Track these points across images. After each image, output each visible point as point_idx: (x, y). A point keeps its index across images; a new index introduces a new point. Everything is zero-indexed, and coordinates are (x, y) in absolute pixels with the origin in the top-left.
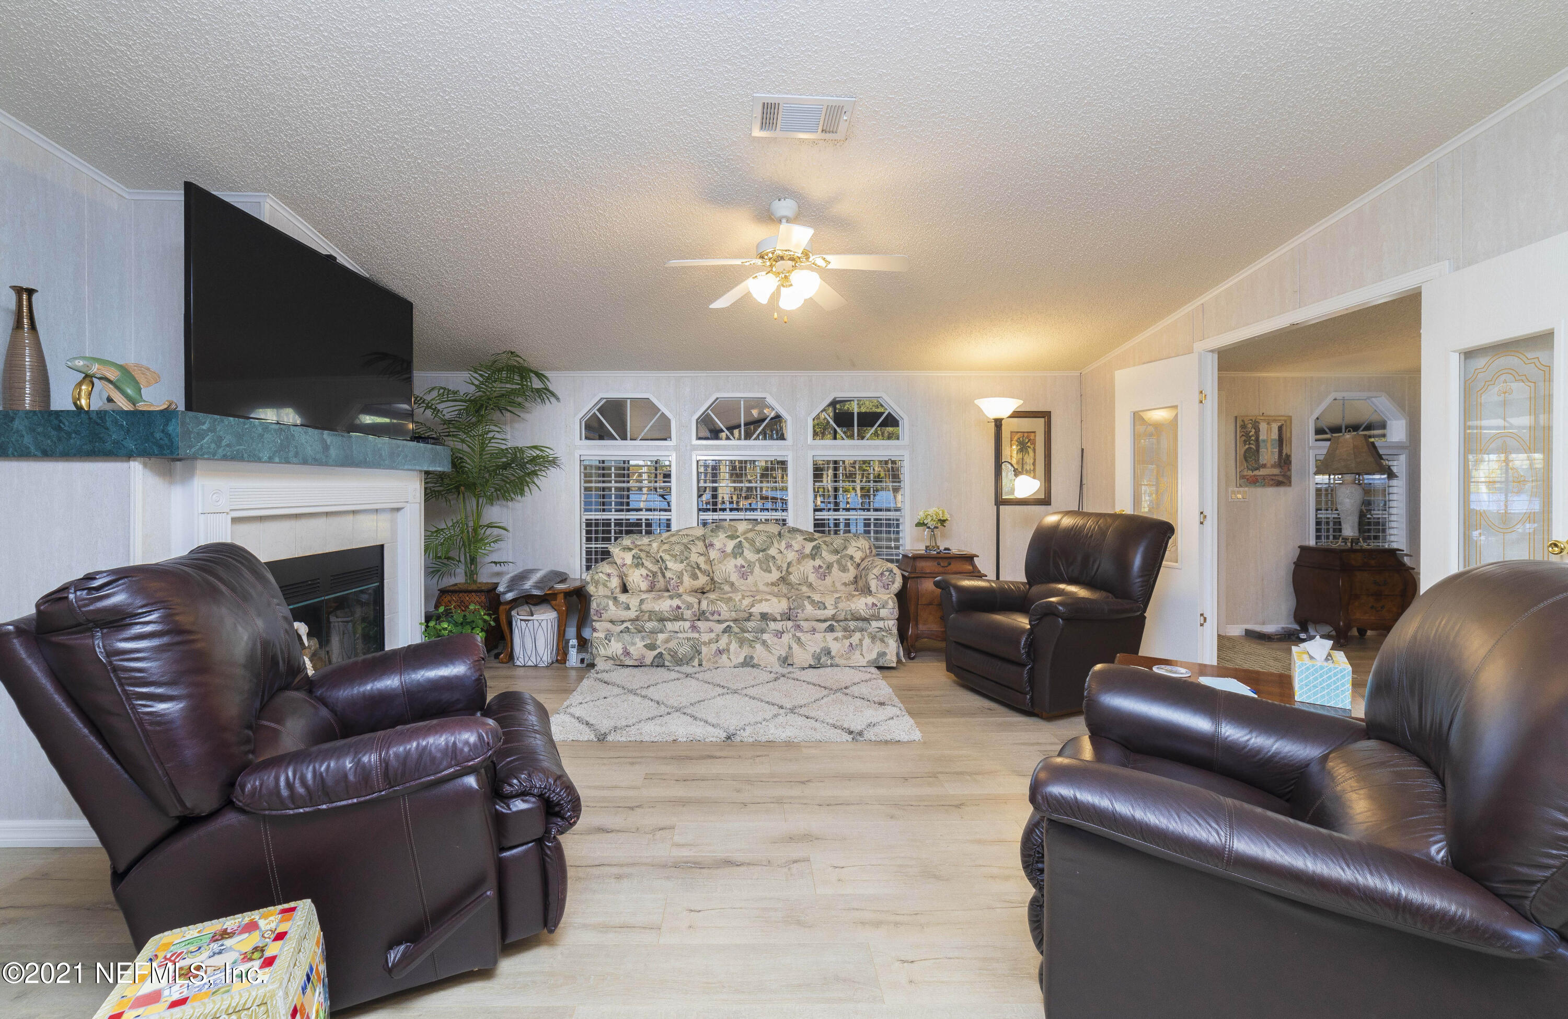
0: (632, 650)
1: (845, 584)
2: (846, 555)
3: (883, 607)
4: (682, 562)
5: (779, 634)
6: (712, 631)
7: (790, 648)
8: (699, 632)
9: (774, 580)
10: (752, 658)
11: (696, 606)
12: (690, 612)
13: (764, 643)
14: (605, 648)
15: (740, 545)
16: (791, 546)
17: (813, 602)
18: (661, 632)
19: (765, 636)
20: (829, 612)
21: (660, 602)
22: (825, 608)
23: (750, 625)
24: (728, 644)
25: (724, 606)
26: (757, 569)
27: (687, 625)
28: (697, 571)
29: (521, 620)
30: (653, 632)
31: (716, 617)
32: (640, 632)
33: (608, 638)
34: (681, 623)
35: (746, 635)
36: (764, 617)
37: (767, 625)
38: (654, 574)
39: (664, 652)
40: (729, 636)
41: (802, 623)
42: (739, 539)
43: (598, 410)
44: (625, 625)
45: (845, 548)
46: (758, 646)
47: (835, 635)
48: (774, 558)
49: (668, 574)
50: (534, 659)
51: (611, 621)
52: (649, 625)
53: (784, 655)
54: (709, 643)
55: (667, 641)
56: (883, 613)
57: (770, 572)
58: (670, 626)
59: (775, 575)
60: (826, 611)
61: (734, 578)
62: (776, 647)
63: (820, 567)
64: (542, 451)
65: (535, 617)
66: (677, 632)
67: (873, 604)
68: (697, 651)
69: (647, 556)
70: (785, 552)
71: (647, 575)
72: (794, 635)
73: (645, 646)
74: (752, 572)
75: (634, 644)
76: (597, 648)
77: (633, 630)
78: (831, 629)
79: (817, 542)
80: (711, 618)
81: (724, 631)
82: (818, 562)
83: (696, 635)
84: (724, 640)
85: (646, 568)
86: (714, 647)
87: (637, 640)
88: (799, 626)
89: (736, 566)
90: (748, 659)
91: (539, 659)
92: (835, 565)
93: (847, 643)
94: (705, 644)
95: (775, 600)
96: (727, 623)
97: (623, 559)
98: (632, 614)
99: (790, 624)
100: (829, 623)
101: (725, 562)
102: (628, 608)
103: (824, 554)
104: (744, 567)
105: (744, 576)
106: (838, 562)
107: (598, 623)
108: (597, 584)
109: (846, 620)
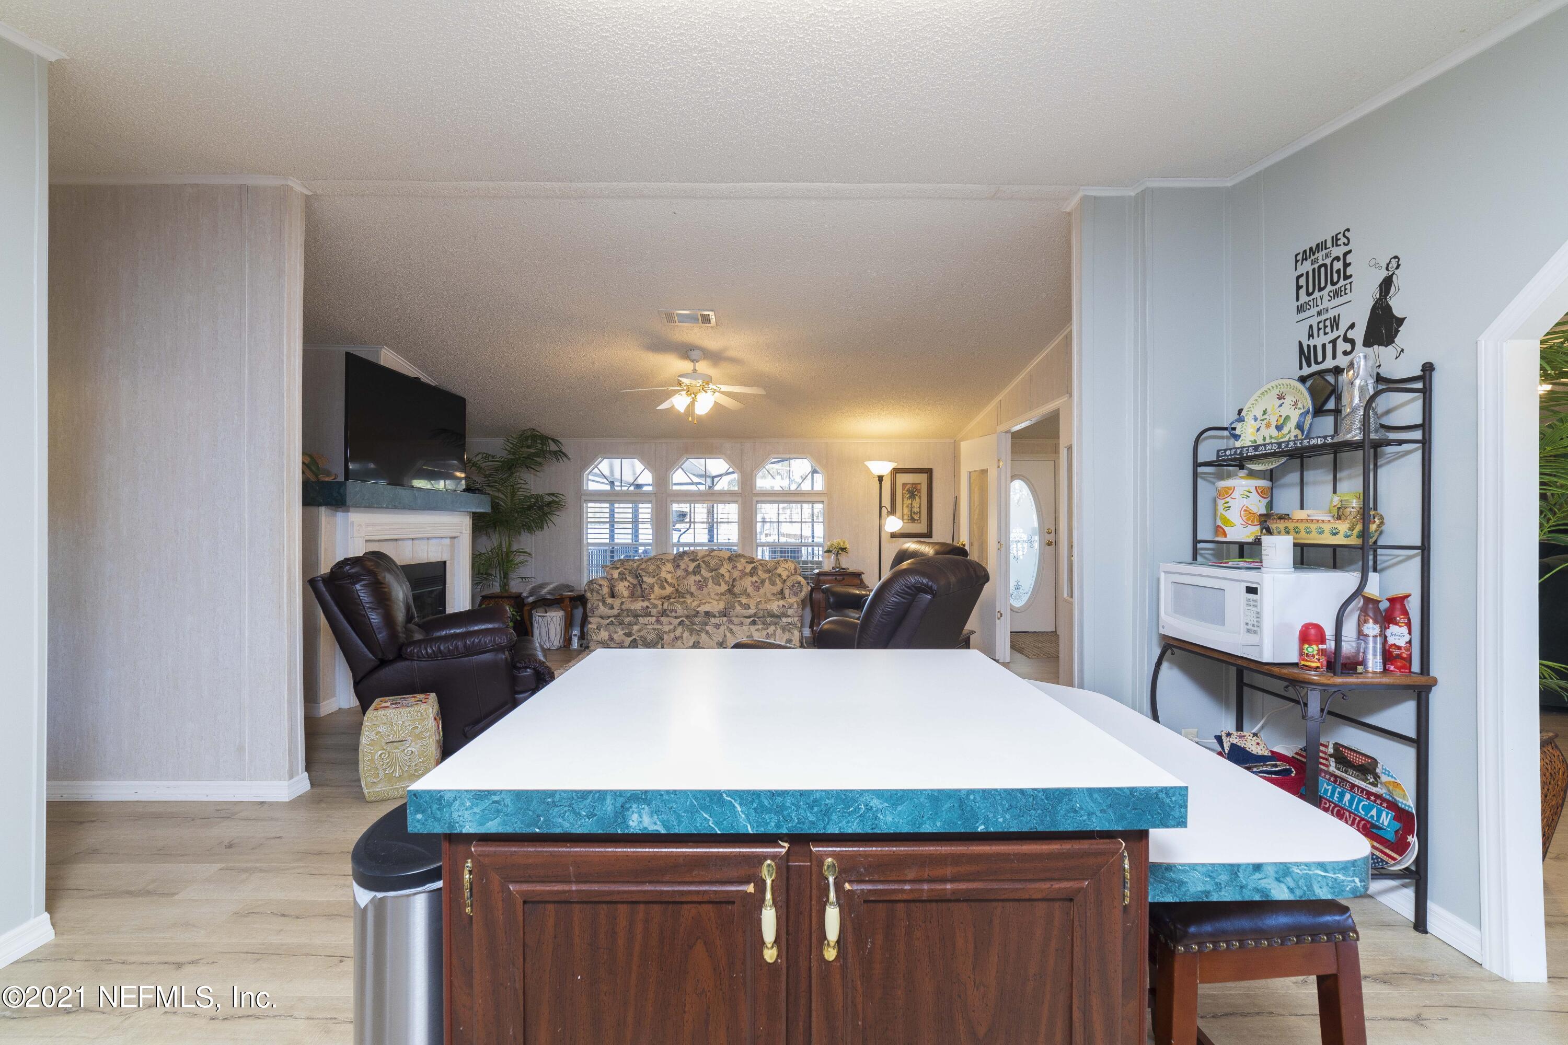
0: (615, 637)
1: (773, 594)
2: (776, 573)
4: (654, 577)
5: (717, 626)
6: (671, 624)
7: (725, 636)
8: (662, 624)
9: (723, 591)
10: (698, 643)
11: (660, 606)
12: (655, 610)
13: (707, 632)
14: (597, 636)
15: (699, 566)
16: (736, 566)
17: (742, 605)
18: (636, 624)
19: (708, 628)
20: (751, 611)
21: (636, 604)
23: (697, 620)
24: (682, 633)
25: (679, 606)
26: (710, 583)
27: (654, 619)
28: (665, 583)
29: (539, 617)
30: (630, 624)
31: (674, 614)
32: (621, 624)
33: (599, 629)
34: (650, 618)
35: (694, 627)
36: (707, 614)
37: (709, 620)
38: (634, 586)
39: (637, 638)
40: (683, 627)
41: (734, 619)
42: (698, 562)
44: (611, 619)
45: (776, 568)
46: (703, 635)
47: (757, 627)
48: (723, 575)
49: (644, 586)
50: (547, 644)
51: (601, 617)
52: (627, 620)
53: (721, 641)
54: (669, 632)
55: (640, 630)
57: (720, 585)
58: (641, 620)
59: (723, 588)
60: (749, 609)
61: (692, 589)
62: (715, 635)
63: (756, 582)
64: (556, 497)
65: (548, 615)
66: (647, 625)
67: (785, 607)
68: (660, 638)
69: (630, 573)
70: (732, 571)
71: (629, 586)
72: (728, 627)
73: (624, 634)
74: (706, 586)
75: (617, 633)
76: (592, 636)
77: (617, 623)
78: (753, 623)
79: (756, 563)
80: (670, 615)
81: (680, 624)
82: (755, 579)
83: (660, 627)
84: (680, 630)
85: (628, 581)
86: (672, 635)
87: (619, 630)
88: (731, 621)
89: (695, 581)
90: (696, 644)
91: (551, 644)
92: (767, 581)
93: (765, 633)
94: (666, 632)
95: (717, 604)
96: (682, 619)
97: (612, 575)
98: (615, 611)
99: (725, 619)
100: (751, 618)
101: (688, 578)
102: (612, 607)
104: (701, 581)
105: (700, 588)
106: (770, 578)
107: (594, 619)
108: (593, 593)
109: (763, 616)
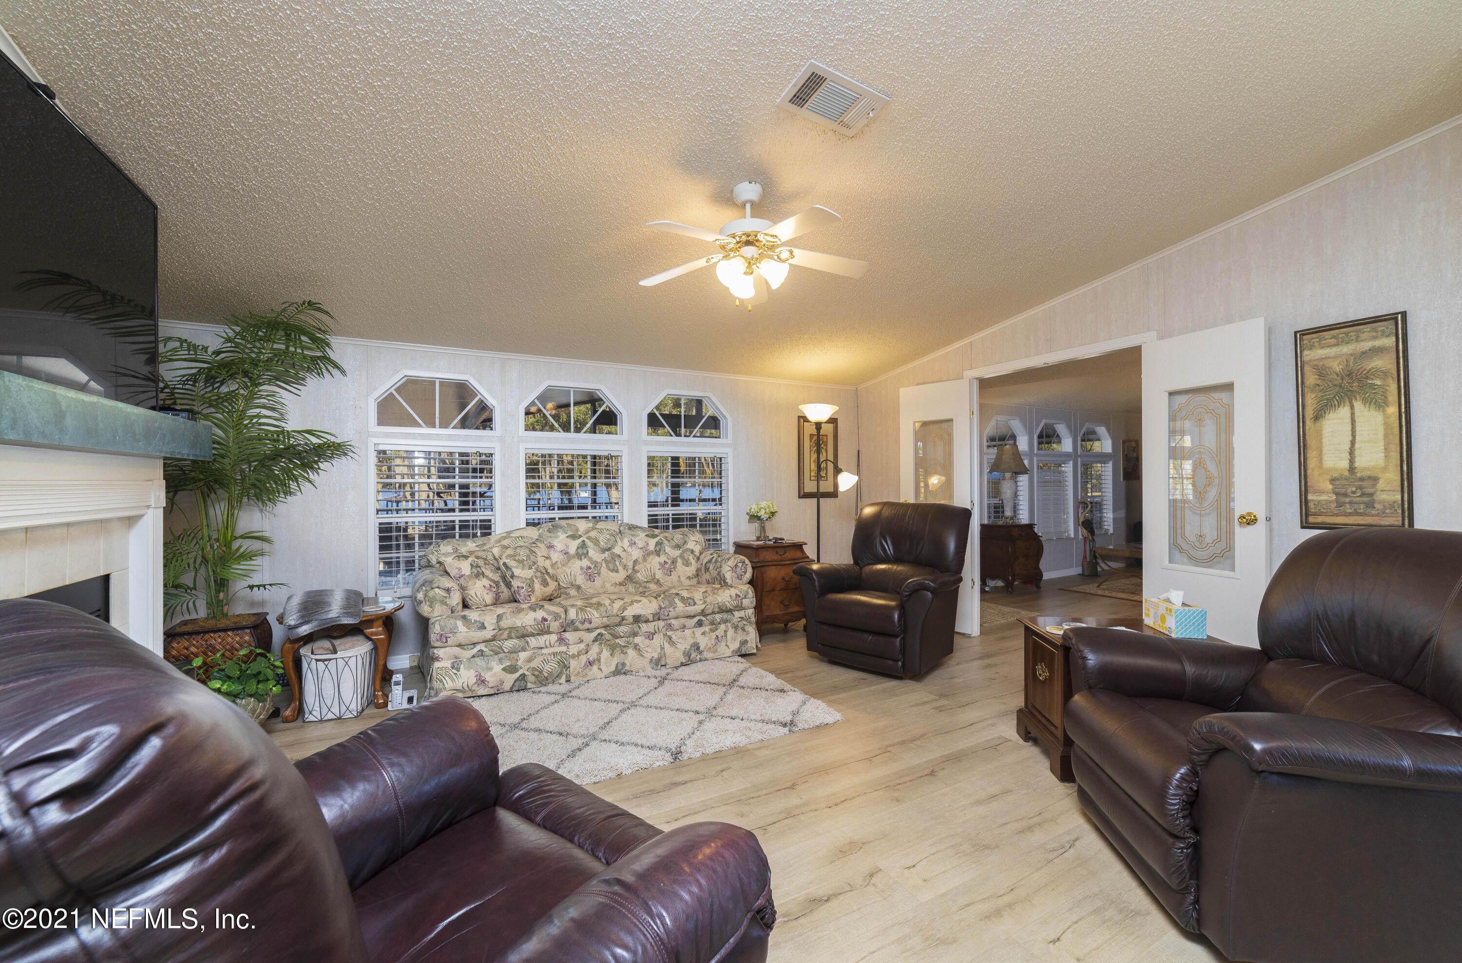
0: (488, 676)
1: (689, 578)
2: (687, 550)
3: (745, 598)
4: (530, 568)
5: (650, 636)
6: (582, 641)
7: (662, 648)
8: (567, 645)
9: (622, 580)
10: (624, 664)
11: (563, 616)
12: (557, 623)
13: (636, 647)
14: (453, 680)
15: (583, 545)
16: (635, 543)
17: (683, 599)
18: (524, 649)
19: (637, 640)
20: (699, 608)
21: (521, 615)
22: (695, 604)
23: (622, 630)
24: (599, 654)
25: (595, 612)
26: (604, 570)
27: (554, 638)
28: (547, 577)
29: (317, 660)
30: (514, 651)
31: (587, 625)
32: (497, 654)
33: (455, 667)
34: (546, 637)
35: (617, 641)
36: (637, 619)
37: (640, 628)
38: (497, 584)
39: (527, 673)
40: (601, 644)
41: (673, 621)
42: (581, 539)
43: (395, 390)
44: (478, 647)
45: (685, 542)
46: (631, 652)
47: (702, 629)
48: (619, 556)
49: (515, 583)
50: (336, 710)
51: (460, 646)
52: (508, 644)
53: (656, 656)
54: (579, 655)
55: (530, 660)
56: (746, 602)
57: (617, 571)
58: (533, 642)
59: (622, 575)
60: (696, 607)
61: (580, 580)
62: (647, 649)
63: (665, 563)
64: (318, 437)
65: (340, 654)
66: (542, 648)
67: (737, 595)
68: (565, 666)
69: (485, 564)
70: (629, 549)
71: (491, 586)
72: (665, 635)
73: (504, 669)
74: (599, 574)
75: (490, 669)
76: (441, 681)
77: (489, 653)
78: (700, 624)
79: (658, 538)
80: (580, 627)
81: (595, 640)
82: (663, 558)
83: (563, 649)
84: (595, 649)
85: (487, 577)
86: (584, 659)
87: (494, 663)
88: (670, 625)
89: (582, 568)
90: (620, 667)
91: (344, 708)
92: (679, 560)
93: (713, 635)
94: (573, 656)
95: (644, 600)
96: (598, 631)
97: (460, 569)
98: (488, 634)
99: (661, 623)
100: (698, 618)
101: (570, 564)
102: (483, 627)
103: (668, 549)
104: (590, 568)
105: (590, 578)
106: (681, 556)
107: (442, 650)
108: (432, 603)
109: (713, 613)
